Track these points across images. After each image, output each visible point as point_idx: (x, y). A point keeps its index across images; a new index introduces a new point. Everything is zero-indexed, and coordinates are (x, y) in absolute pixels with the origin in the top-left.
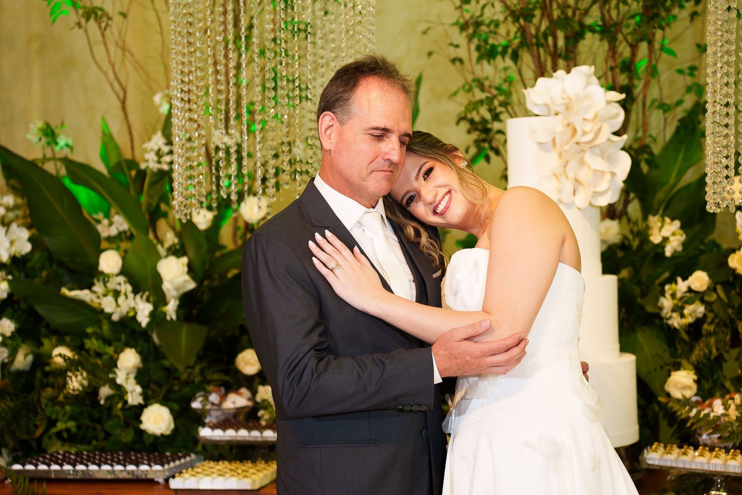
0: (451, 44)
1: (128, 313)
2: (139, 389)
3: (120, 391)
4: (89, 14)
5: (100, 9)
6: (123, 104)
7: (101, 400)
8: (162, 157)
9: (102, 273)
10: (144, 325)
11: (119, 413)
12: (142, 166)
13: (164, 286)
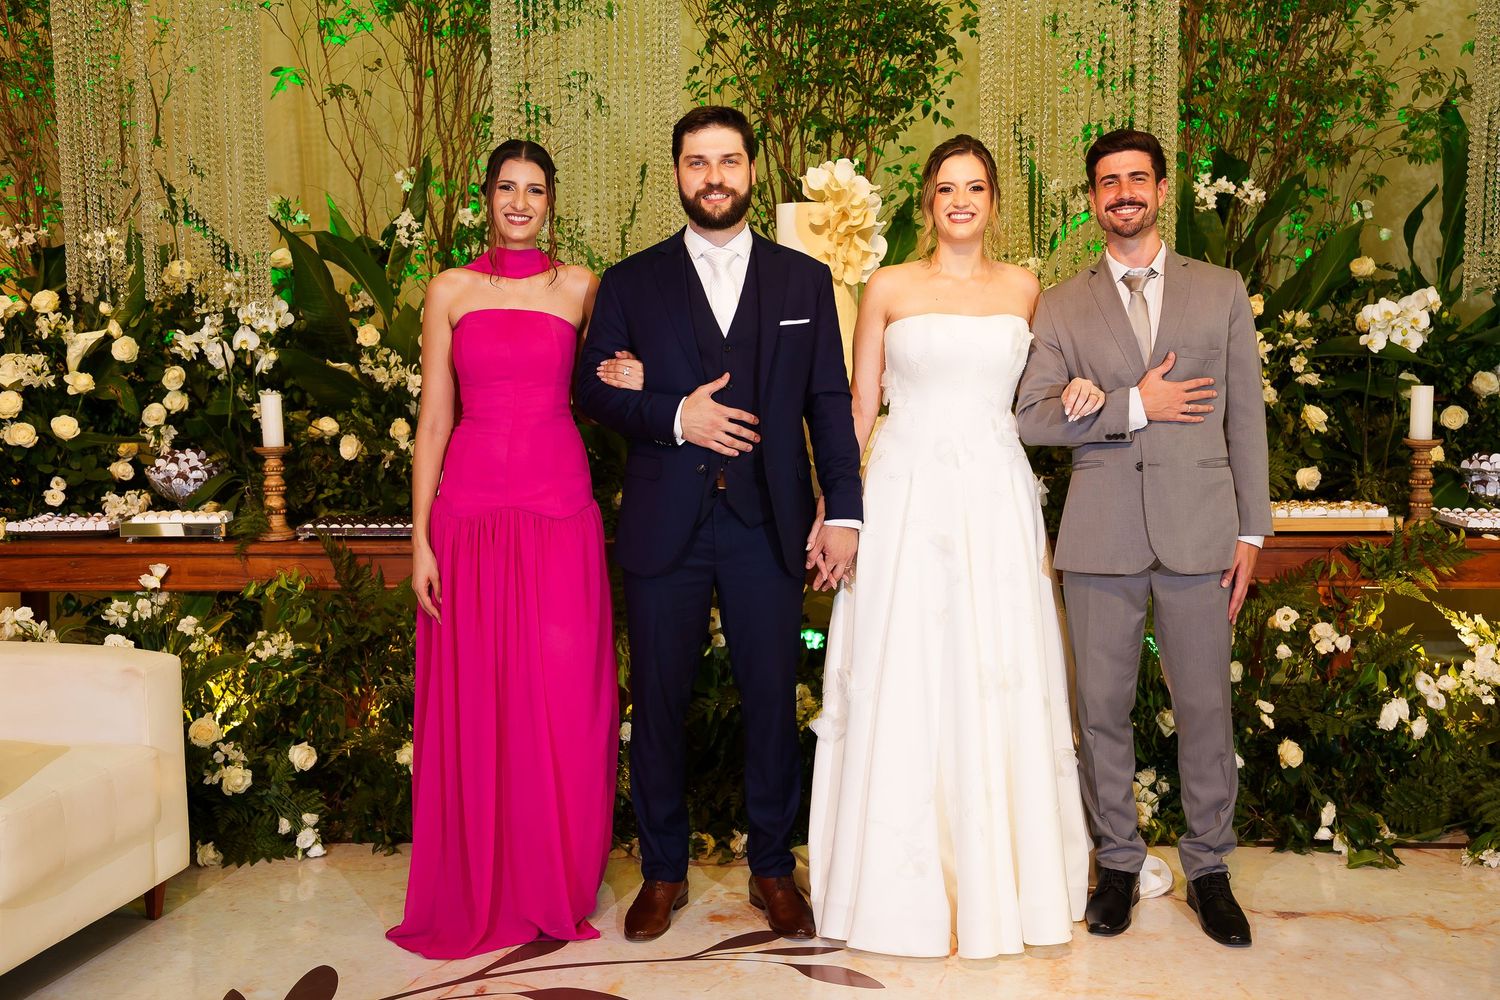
1: (399, 383)
4: (336, 92)
5: (350, 88)
6: (358, 181)
7: (385, 464)
8: (413, 233)
9: (360, 346)
10: (415, 395)
11: (403, 477)
12: (381, 243)
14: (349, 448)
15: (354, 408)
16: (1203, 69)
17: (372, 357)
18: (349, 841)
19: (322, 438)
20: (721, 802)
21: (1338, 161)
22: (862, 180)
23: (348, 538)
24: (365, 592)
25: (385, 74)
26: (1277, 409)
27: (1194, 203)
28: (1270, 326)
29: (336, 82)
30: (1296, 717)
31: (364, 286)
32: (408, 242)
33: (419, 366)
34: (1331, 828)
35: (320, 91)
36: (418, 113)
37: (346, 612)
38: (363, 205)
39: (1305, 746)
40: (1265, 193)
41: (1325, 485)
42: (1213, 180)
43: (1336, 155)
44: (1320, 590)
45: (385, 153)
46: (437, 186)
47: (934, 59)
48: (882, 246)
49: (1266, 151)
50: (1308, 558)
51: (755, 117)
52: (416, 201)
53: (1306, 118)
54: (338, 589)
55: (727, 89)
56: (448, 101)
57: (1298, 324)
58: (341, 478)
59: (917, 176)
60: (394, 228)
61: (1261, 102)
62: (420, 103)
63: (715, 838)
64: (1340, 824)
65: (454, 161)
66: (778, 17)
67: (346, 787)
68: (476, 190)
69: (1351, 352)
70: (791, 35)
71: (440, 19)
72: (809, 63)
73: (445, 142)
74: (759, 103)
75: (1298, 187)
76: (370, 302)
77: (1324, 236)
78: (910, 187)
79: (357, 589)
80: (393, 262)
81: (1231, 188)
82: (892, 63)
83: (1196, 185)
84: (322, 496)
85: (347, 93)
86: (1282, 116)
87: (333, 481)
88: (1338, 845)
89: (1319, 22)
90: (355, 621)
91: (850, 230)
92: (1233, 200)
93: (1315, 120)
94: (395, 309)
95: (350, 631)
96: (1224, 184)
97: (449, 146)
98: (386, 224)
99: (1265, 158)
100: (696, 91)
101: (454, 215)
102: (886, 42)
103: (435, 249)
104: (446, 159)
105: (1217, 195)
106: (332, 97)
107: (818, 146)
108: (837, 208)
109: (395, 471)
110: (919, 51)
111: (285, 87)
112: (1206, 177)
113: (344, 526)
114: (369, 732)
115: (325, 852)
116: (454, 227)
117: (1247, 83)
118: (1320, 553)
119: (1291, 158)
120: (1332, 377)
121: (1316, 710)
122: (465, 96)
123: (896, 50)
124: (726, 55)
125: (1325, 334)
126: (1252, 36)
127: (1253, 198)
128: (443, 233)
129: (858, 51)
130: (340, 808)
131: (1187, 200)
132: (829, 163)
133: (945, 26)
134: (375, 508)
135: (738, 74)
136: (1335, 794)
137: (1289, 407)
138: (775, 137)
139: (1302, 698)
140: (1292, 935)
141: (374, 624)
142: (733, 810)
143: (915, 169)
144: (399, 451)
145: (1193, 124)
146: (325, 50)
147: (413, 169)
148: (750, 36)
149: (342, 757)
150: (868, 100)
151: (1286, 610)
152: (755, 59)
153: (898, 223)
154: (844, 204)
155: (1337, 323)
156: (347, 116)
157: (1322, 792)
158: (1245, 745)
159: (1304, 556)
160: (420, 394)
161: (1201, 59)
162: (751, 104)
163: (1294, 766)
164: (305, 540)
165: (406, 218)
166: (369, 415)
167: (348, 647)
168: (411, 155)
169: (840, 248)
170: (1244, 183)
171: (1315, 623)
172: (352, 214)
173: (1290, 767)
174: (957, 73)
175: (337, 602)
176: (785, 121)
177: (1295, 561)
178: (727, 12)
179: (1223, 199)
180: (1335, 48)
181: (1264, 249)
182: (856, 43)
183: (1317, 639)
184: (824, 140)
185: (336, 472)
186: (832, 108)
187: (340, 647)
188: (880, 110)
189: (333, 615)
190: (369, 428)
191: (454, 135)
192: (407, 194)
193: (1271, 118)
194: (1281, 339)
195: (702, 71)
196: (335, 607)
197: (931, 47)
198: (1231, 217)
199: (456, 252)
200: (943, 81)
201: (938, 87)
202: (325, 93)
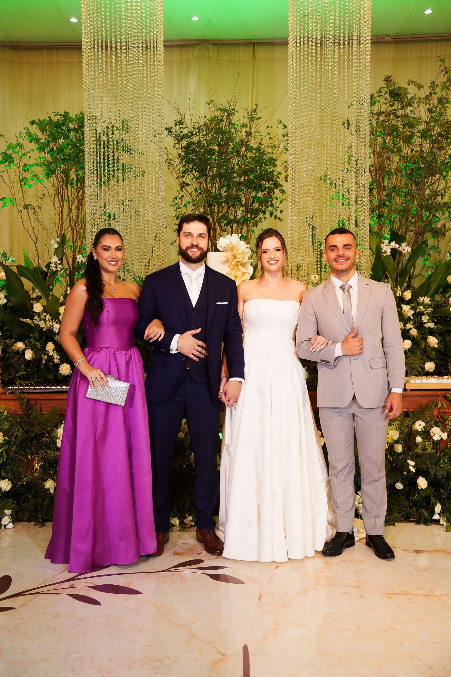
0: (175, 224)
1: (50, 327)
2: (59, 357)
3: (51, 358)
4: (26, 207)
5: (31, 205)
6: (36, 244)
7: (43, 361)
8: (58, 265)
9: (35, 312)
10: (56, 332)
11: (51, 367)
12: (45, 270)
13: (60, 318)
14: (29, 355)
15: (31, 338)
17: (39, 317)
18: (25, 521)
19: (19, 351)
20: (182, 504)
21: (440, 235)
22: (242, 243)
23: (27, 393)
24: (33, 415)
25: (47, 201)
26: (417, 338)
27: (381, 252)
28: (413, 303)
29: (27, 203)
30: (424, 467)
31: (36, 286)
32: (55, 269)
33: (59, 320)
34: (439, 514)
35: (20, 206)
36: (61, 215)
37: (25, 424)
38: (38, 254)
39: (429, 480)
40: (411, 248)
41: (437, 369)
42: (390, 243)
43: (439, 233)
44: (435, 414)
46: (69, 246)
47: (274, 193)
48: (251, 270)
49: (412, 231)
50: (429, 400)
52: (60, 252)
53: (428, 217)
54: (21, 414)
55: (188, 205)
56: (74, 211)
57: (425, 302)
58: (26, 367)
60: (50, 263)
61: (409, 211)
62: (62, 212)
63: (179, 519)
64: (443, 513)
65: (76, 235)
66: (210, 176)
67: (24, 499)
68: (85, 247)
69: (447, 314)
70: (216, 184)
71: (72, 178)
72: (222, 195)
73: (73, 228)
75: (424, 246)
76: (40, 294)
77: (436, 266)
79: (30, 414)
80: (50, 277)
81: (397, 246)
82: (257, 195)
83: (382, 245)
84: (18, 375)
85: (31, 207)
86: (419, 217)
87: (23, 368)
88: (442, 522)
89: (432, 179)
90: (28, 427)
91: (237, 264)
92: (398, 251)
93: (432, 219)
94: (50, 297)
95: (27, 432)
96: (394, 245)
97: (75, 229)
98: (47, 263)
99: (412, 234)
100: (176, 206)
101: (76, 258)
102: (254, 186)
103: (68, 272)
104: (73, 234)
105: (391, 249)
106: (24, 209)
107: (226, 229)
108: (232, 254)
109: (47, 364)
110: (267, 190)
111: (7, 206)
112: (386, 242)
113: (25, 388)
114: (34, 475)
115: (14, 526)
116: (76, 263)
117: (404, 204)
118: (434, 398)
119: (422, 234)
120: (440, 325)
121: (433, 464)
123: (258, 189)
124: (187, 191)
125: (437, 307)
126: (406, 184)
127: (406, 250)
128: (72, 265)
129: (242, 190)
130: (22, 507)
131: (378, 252)
132: (229, 236)
133: (278, 179)
134: (40, 380)
135: (193, 200)
136: (442, 500)
137: (423, 337)
139: (427, 459)
140: (423, 560)
141: (36, 429)
142: (186, 507)
144: (48, 356)
145: (381, 220)
146: (22, 190)
147: (58, 240)
148: (198, 184)
149: (22, 485)
150: (247, 211)
151: (420, 422)
152: (200, 193)
154: (234, 252)
155: (442, 302)
156: (31, 217)
157: (436, 499)
158: (404, 479)
159: (428, 399)
160: (59, 332)
161: (385, 193)
163: (424, 488)
164: (9, 393)
165: (55, 259)
166: (38, 341)
167: (26, 438)
168: (57, 233)
169: (233, 271)
170: (402, 244)
171: (433, 427)
172: (33, 257)
173: (422, 489)
174: (285, 199)
175: (22, 420)
176: (213, 218)
177: (423, 401)
178: (189, 174)
179: (394, 251)
180: (439, 188)
181: (412, 272)
182: (243, 188)
183: (433, 434)
184: (229, 226)
185: (24, 365)
186: (232, 213)
187: (23, 438)
188: (252, 214)
189: (20, 425)
190: (37, 346)
191: (77, 225)
192: (56, 249)
193: (413, 218)
194: (418, 309)
195: (178, 198)
196: (20, 421)
197: (273, 188)
198: (397, 258)
199: (77, 273)
200: (279, 202)
201: (277, 205)
202: (22, 208)
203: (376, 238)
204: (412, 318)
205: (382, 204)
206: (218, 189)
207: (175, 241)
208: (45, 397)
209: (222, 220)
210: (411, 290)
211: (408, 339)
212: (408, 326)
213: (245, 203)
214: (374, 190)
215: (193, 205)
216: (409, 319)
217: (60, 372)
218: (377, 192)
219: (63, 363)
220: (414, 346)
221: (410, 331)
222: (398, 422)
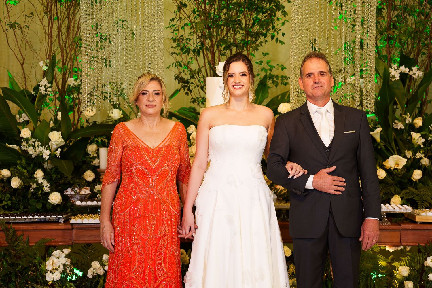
0: (172, 47)
1: (39, 154)
2: (49, 185)
3: (40, 186)
4: (12, 26)
5: (17, 24)
6: (22, 65)
7: (31, 189)
8: (47, 89)
9: (22, 138)
10: (46, 159)
11: (40, 195)
12: (33, 93)
13: (50, 144)
14: (15, 183)
15: (18, 165)
16: (395, 19)
17: (27, 142)
19: (3, 179)
23: (13, 223)
24: (20, 247)
25: (35, 19)
26: (429, 168)
27: (389, 77)
28: (425, 131)
29: (13, 22)
31: (24, 112)
32: (45, 92)
33: (49, 146)
35: (5, 25)
36: (50, 36)
37: (10, 256)
38: (25, 76)
40: (422, 73)
42: (399, 67)
45: (35, 53)
46: (59, 68)
47: (275, 16)
49: (424, 54)
51: (198, 40)
52: (49, 74)
54: (7, 246)
55: (186, 28)
56: (64, 30)
58: (11, 196)
59: (269, 66)
60: (39, 86)
61: (422, 32)
62: (51, 32)
65: (67, 57)
68: (76, 70)
70: (215, 5)
72: (221, 18)
73: (63, 49)
74: (200, 34)
76: (27, 119)
78: (266, 71)
79: (16, 246)
80: (39, 101)
81: (407, 70)
82: (258, 17)
83: (390, 69)
85: (18, 26)
87: (7, 197)
90: (13, 260)
92: (409, 76)
94: (39, 122)
95: (12, 265)
96: (403, 69)
97: (65, 51)
98: (34, 84)
99: (425, 56)
100: (173, 28)
101: (66, 81)
102: (255, 7)
103: (58, 96)
104: (63, 55)
105: (400, 73)
106: (10, 28)
107: (225, 53)
109: (36, 193)
110: (269, 12)
112: (395, 66)
113: (11, 218)
116: (66, 86)
117: (417, 24)
122: (72, 28)
123: (259, 11)
124: (185, 13)
127: (417, 75)
128: (61, 89)
129: (243, 12)
131: (386, 77)
134: (26, 210)
135: (191, 22)
138: (207, 49)
141: (23, 262)
143: (269, 62)
144: (38, 184)
145: (391, 42)
146: (7, 7)
147: (48, 61)
148: (196, 5)
150: (248, 34)
152: (199, 15)
153: (261, 86)
156: (17, 36)
161: (396, 13)
162: (197, 35)
165: (44, 82)
166: (25, 168)
167: (10, 272)
168: (47, 54)
170: (413, 68)
172: (20, 79)
174: (287, 21)
175: (6, 252)
176: (212, 41)
179: (403, 75)
181: (424, 97)
182: (243, 9)
184: (228, 50)
185: (9, 194)
186: (231, 37)
187: (7, 272)
188: (252, 37)
189: (4, 258)
190: (25, 174)
191: (67, 45)
192: (44, 71)
193: (426, 39)
194: (429, 137)
195: (176, 20)
196: (5, 254)
197: (274, 10)
198: (407, 83)
199: (67, 97)
200: (281, 24)
201: (279, 27)
202: (7, 26)
203: (385, 62)
204: (422, 146)
205: (392, 26)
206: (217, 10)
207: (171, 64)
208: (33, 227)
209: (221, 43)
210: (423, 117)
211: (419, 169)
212: (418, 155)
213: (246, 25)
214: (383, 10)
215: (191, 28)
216: (419, 148)
217: (49, 201)
218: (388, 12)
219: (53, 192)
220: (426, 177)
221: (422, 161)
222: (409, 257)
